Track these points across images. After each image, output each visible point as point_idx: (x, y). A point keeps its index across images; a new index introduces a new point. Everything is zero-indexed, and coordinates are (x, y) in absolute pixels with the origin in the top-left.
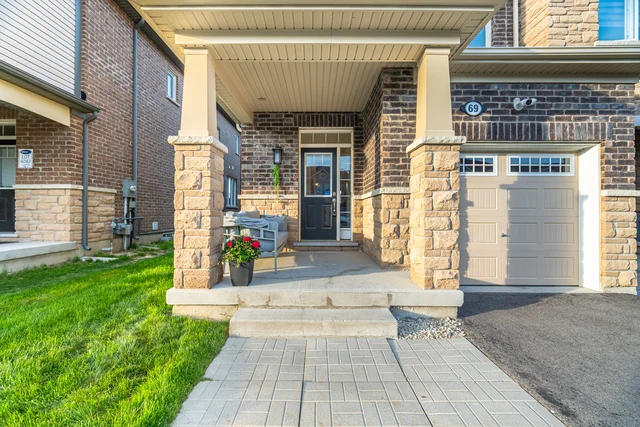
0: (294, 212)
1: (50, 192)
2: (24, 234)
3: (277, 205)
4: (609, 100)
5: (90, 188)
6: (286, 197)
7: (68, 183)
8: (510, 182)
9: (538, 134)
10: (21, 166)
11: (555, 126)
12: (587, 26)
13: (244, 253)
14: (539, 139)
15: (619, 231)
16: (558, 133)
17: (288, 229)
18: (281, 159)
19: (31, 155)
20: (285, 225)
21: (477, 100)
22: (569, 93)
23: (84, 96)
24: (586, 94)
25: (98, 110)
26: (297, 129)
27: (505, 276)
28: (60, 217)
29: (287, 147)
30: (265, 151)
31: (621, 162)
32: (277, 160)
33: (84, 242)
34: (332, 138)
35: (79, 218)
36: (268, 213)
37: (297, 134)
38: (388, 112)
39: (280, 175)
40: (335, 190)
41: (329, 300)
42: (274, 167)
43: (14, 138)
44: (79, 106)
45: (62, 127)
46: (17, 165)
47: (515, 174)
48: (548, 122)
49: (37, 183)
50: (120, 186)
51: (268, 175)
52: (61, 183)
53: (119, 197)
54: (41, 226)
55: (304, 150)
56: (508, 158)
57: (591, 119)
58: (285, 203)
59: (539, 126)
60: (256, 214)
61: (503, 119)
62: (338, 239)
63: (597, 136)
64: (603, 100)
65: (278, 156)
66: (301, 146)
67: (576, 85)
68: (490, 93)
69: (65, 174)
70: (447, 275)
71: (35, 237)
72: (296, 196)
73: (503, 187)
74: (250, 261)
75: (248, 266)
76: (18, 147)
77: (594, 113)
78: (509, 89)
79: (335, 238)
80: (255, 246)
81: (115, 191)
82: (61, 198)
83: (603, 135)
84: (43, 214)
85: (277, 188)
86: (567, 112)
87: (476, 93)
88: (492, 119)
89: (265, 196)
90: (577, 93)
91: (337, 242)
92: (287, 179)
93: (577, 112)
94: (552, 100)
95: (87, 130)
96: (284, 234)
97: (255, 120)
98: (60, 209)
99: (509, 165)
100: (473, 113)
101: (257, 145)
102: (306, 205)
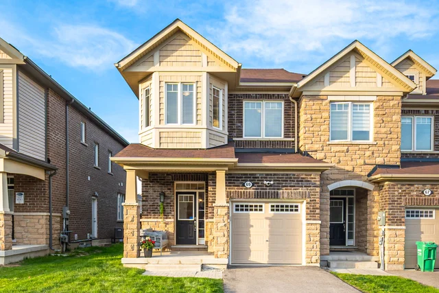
0: (171, 229)
1: (34, 217)
2: (20, 241)
3: (162, 225)
4: (309, 181)
5: (53, 214)
6: (167, 220)
7: (44, 212)
8: (270, 216)
9: (276, 196)
10: (17, 202)
11: (284, 192)
12: (323, 133)
13: (149, 245)
14: (277, 198)
15: (312, 239)
16: (286, 195)
17: (168, 238)
18: (164, 199)
19: (23, 196)
20: (167, 236)
21: (250, 181)
22: (291, 178)
23: (49, 161)
24: (299, 178)
25: (57, 169)
26: (173, 182)
27: (268, 260)
28: (41, 231)
29: (167, 192)
30: (155, 195)
31: (313, 209)
32: (162, 200)
33: (50, 245)
34: (194, 186)
35: (48, 232)
36: (157, 229)
37: (173, 185)
38: (211, 186)
39: (164, 208)
40: (195, 216)
41: (180, 262)
42: (160, 204)
43: (13, 185)
44: (46, 167)
45: (40, 180)
46: (15, 201)
47: (273, 212)
48: (281, 191)
49: (26, 212)
50: (61, 211)
51: (157, 208)
52: (40, 212)
53: (62, 218)
54: (30, 236)
55: (178, 193)
56: (270, 205)
57: (300, 190)
58: (166, 224)
59: (277, 192)
60: (150, 230)
61: (261, 189)
62: (197, 244)
63: (303, 196)
64: (306, 181)
65: (162, 197)
66: (175, 191)
67: (294, 175)
68: (256, 178)
69: (42, 207)
70: (223, 253)
71: (26, 242)
72: (172, 220)
73: (267, 218)
74: (151, 248)
75: (151, 250)
76: (15, 192)
77: (302, 187)
78: (264, 176)
79: (195, 244)
80: (153, 243)
81: (60, 215)
82: (41, 221)
83: (305, 197)
84: (30, 229)
85: (162, 215)
86: (290, 186)
87: (250, 178)
88: (256, 189)
89: (156, 220)
90: (294, 178)
91: (197, 246)
92: (168, 210)
93: (295, 186)
94: (283, 181)
95: (51, 180)
96: (166, 241)
97: (150, 177)
98: (40, 226)
99: (270, 208)
100: (248, 187)
101: (151, 191)
102: (179, 225)
